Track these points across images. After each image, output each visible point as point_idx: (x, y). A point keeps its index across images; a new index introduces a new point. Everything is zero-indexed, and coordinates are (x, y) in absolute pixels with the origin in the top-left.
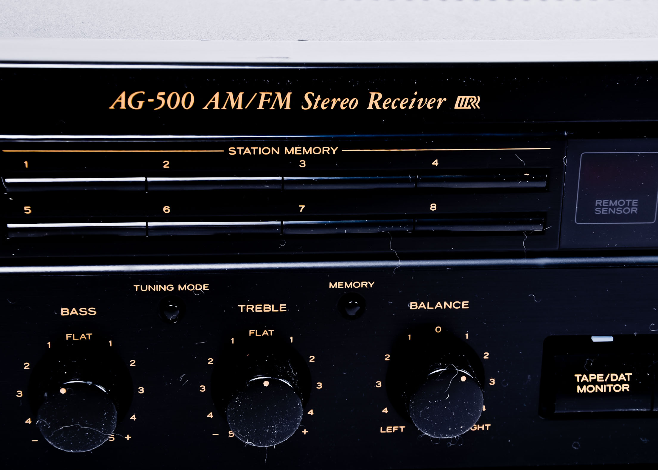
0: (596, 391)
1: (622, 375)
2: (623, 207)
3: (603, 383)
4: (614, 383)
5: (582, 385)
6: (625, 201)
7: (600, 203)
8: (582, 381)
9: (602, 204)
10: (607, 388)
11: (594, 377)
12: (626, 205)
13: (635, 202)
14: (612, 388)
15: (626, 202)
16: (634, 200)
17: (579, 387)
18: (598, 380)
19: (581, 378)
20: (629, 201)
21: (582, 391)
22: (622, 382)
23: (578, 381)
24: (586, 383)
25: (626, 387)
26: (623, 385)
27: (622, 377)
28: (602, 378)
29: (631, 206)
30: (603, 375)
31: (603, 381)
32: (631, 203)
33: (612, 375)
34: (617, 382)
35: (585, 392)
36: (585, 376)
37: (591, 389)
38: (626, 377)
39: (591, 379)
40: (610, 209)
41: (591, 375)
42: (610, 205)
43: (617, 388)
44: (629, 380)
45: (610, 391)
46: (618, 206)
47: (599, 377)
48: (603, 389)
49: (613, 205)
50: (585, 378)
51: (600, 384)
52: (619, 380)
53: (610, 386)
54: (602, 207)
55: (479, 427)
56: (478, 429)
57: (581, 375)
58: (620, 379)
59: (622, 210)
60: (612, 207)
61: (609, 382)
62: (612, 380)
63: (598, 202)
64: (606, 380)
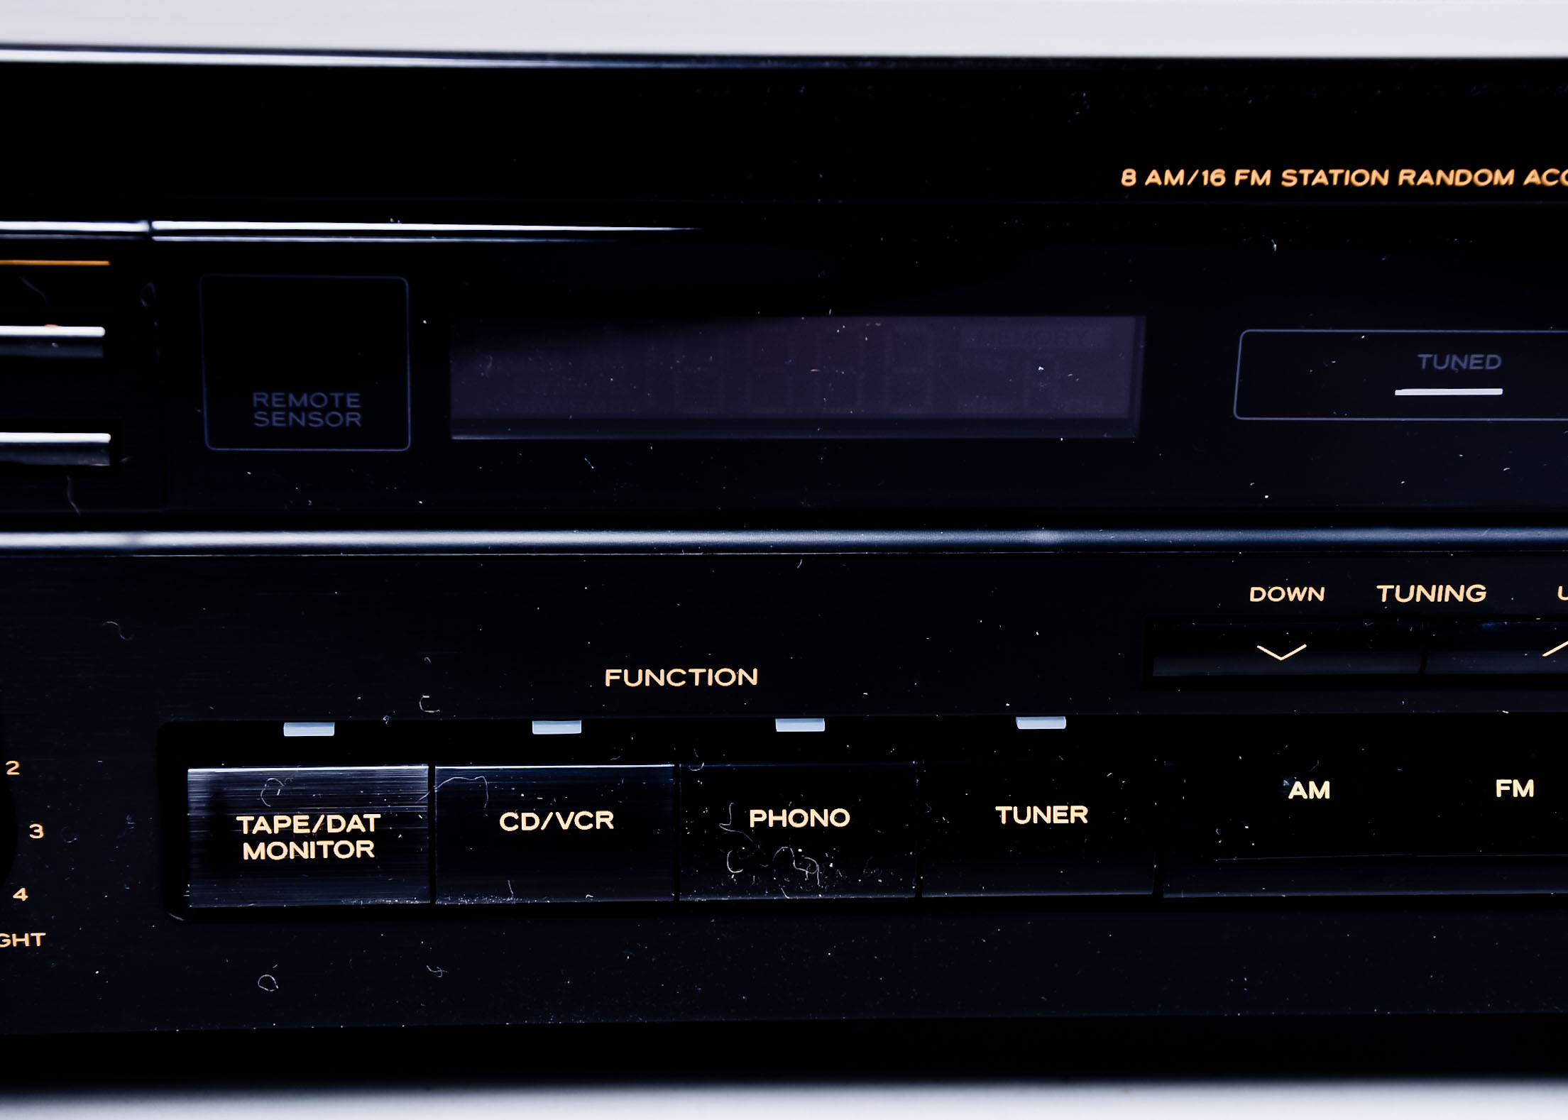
0: (292, 857)
1: (355, 818)
2: (324, 411)
3: (309, 838)
4: (336, 837)
5: (254, 841)
6: (327, 395)
7: (264, 401)
8: (254, 832)
9: (270, 401)
10: (319, 850)
11: (284, 822)
12: (331, 406)
13: (351, 399)
14: (331, 848)
15: (332, 399)
16: (349, 395)
17: (247, 847)
18: (296, 830)
19: (252, 825)
20: (337, 395)
21: (254, 857)
22: (355, 836)
23: (246, 831)
24: (265, 838)
25: (365, 847)
26: (359, 843)
27: (356, 823)
28: (306, 824)
29: (343, 409)
30: (307, 817)
31: (308, 831)
32: (343, 400)
33: (330, 818)
34: (343, 836)
35: (263, 857)
36: (262, 819)
37: (277, 851)
38: (366, 823)
39: (277, 826)
40: (292, 415)
41: (277, 818)
42: (290, 405)
43: (344, 849)
44: (372, 829)
45: (325, 856)
46: (310, 409)
47: (298, 823)
48: (308, 851)
49: (298, 405)
50: (262, 825)
51: (300, 840)
52: (348, 830)
53: (325, 844)
54: (270, 410)
55: (16, 940)
56: (15, 945)
57: (252, 818)
58: (351, 827)
59: (323, 417)
60: (298, 411)
61: (323, 834)
62: (330, 830)
63: (259, 398)
64: (315, 830)
